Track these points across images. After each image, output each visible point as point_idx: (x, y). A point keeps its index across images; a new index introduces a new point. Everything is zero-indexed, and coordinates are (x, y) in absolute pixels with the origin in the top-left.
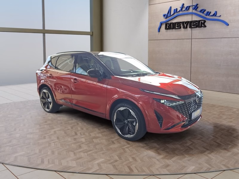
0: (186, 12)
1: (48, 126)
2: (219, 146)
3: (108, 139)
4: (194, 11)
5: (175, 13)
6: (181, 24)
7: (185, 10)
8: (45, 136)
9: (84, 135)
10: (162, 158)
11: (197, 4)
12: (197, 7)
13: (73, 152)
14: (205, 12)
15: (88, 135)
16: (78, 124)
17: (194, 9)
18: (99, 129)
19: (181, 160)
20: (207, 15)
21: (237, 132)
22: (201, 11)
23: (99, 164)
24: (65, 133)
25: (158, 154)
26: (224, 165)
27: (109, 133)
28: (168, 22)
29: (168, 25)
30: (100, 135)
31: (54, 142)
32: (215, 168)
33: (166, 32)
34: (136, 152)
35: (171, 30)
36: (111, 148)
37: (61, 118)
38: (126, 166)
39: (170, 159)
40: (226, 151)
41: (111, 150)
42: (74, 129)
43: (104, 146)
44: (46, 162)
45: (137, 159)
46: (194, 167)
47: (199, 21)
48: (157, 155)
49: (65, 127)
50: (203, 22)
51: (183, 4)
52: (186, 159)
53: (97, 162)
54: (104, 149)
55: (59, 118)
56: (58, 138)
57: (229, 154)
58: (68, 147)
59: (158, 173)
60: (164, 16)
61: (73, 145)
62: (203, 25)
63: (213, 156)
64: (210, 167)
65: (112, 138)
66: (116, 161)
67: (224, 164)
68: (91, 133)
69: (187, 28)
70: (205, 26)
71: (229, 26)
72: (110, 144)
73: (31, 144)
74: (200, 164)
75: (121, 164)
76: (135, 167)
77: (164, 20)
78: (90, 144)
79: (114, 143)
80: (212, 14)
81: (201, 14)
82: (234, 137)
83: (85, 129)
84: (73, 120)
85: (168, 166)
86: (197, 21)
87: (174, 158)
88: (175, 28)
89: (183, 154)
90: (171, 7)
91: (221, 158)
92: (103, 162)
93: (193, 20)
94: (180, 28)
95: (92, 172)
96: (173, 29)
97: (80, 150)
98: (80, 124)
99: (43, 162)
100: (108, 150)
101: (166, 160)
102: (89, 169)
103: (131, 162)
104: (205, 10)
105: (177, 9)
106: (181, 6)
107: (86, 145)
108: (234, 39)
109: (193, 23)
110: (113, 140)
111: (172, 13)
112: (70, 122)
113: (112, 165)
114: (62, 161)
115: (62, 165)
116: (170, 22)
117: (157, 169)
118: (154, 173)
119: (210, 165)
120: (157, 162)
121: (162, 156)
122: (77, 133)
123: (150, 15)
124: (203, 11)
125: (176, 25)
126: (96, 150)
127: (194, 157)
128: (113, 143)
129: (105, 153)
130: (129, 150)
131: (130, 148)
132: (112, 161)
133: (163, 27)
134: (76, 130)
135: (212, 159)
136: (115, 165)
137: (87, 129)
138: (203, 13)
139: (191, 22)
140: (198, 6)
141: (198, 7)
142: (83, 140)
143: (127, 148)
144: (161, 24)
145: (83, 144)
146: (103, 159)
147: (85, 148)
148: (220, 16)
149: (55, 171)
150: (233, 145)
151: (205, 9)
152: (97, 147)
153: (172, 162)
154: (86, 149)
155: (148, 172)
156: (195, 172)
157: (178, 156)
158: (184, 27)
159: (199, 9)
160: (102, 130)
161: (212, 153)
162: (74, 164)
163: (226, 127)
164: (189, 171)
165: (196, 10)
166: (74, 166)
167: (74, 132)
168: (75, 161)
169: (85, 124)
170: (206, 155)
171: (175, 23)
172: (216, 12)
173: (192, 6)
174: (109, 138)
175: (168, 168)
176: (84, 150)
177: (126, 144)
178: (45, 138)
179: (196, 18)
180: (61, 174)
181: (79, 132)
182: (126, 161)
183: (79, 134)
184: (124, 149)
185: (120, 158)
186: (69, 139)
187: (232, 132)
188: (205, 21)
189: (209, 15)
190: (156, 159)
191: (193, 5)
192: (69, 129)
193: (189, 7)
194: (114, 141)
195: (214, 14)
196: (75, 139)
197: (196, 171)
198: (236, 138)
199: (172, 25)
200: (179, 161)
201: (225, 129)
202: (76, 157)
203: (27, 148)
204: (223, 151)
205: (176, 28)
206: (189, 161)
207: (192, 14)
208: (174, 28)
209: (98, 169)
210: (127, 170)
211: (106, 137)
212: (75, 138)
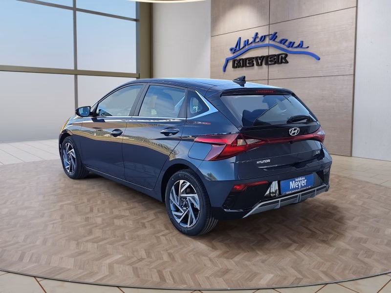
0: (261, 44)
1: (56, 197)
2: (313, 235)
3: (137, 220)
4: (272, 42)
5: (245, 45)
6: (254, 60)
7: (259, 42)
8: (44, 214)
9: (102, 212)
10: (219, 256)
11: (276, 33)
12: (275, 37)
13: (76, 242)
14: (287, 43)
15: (109, 212)
16: (99, 194)
17: (271, 40)
18: (127, 203)
19: (249, 261)
20: (289, 47)
21: (339, 211)
22: (281, 42)
23: (111, 266)
24: (76, 208)
25: (213, 248)
26: (325, 273)
27: (141, 209)
28: (236, 58)
29: (236, 62)
30: (127, 213)
31: (53, 224)
32: (309, 278)
33: (234, 71)
34: (176, 243)
35: (240, 68)
36: (138, 236)
37: (79, 186)
38: (155, 270)
39: (232, 259)
40: (326, 246)
41: (137, 239)
42: (91, 202)
43: (127, 232)
44: (26, 259)
45: (177, 256)
46: (272, 276)
47: (279, 55)
48: (211, 249)
49: (79, 200)
50: (283, 56)
51: (257, 34)
52: (258, 258)
53: (108, 261)
54: (127, 238)
55: (75, 186)
56: (62, 217)
57: (330, 251)
58: (71, 232)
59: (208, 287)
60: (231, 50)
61: (80, 229)
62: (283, 61)
63: (305, 255)
64: (301, 277)
65: (144, 218)
66: (141, 260)
67: (325, 270)
68: (113, 210)
69: (261, 65)
70: (287, 62)
71: (321, 60)
72: (138, 228)
73: (18, 226)
74: (281, 270)
75: (147, 265)
76: (170, 272)
77: (230, 55)
78: (108, 229)
79: (146, 227)
80: (296, 45)
81: (282, 46)
82: (337, 221)
83: (107, 203)
84: (93, 188)
85: (227, 271)
86: (275, 55)
87: (238, 256)
88: (246, 66)
89: (252, 250)
90: (240, 38)
91: (319, 259)
92: (118, 262)
93: (270, 54)
94: (253, 65)
95: (96, 280)
96: (243, 67)
97: (89, 238)
98: (103, 194)
99: (21, 259)
100: (132, 239)
101: (225, 259)
102: (92, 274)
103: (165, 263)
104: (287, 40)
105: (248, 40)
106: (253, 35)
107: (100, 229)
108: (327, 78)
109: (271, 58)
110: (145, 221)
111: (242, 46)
112: (89, 191)
113: (133, 267)
114: (53, 256)
115: (51, 265)
116: (238, 58)
117: (208, 278)
118: (200, 286)
119: (300, 272)
120: (209, 265)
121: (218, 253)
122: (94, 208)
123: (213, 50)
124: (283, 41)
125: (247, 62)
126: (114, 239)
127: (272, 255)
128: (144, 226)
129: (127, 244)
130: (167, 239)
131: (167, 237)
132: (135, 259)
133: (230, 64)
134: (94, 204)
135: (303, 260)
136: (137, 268)
137: (110, 203)
138: (284, 44)
139: (267, 57)
140: (277, 35)
141: (277, 37)
142: (99, 220)
143: (163, 235)
144: (227, 61)
145: (96, 227)
146: (120, 256)
147: (97, 235)
148: (308, 47)
149: (35, 277)
150: (336, 233)
151: (287, 38)
152: (117, 233)
153: (235, 264)
154: (99, 237)
155: (192, 284)
156: (274, 286)
157: (245, 252)
158: (258, 64)
159: (278, 40)
160: (131, 205)
161: (303, 249)
162: (69, 264)
163: (322, 204)
164: (263, 283)
165: (274, 40)
166: (69, 267)
167: (89, 208)
168: (73, 259)
169: (110, 195)
170: (292, 252)
171: (246, 59)
172: (302, 42)
173: (269, 35)
174: (139, 217)
175: (227, 277)
176: (95, 238)
177: (163, 228)
178: (42, 216)
179: (273, 52)
180: (44, 282)
181: (97, 207)
182: (158, 260)
183: (95, 210)
184: (158, 238)
185: (148, 254)
186: (78, 219)
187: (332, 211)
188: (286, 55)
189: (292, 46)
190: (207, 258)
191: (270, 33)
192: (84, 203)
193: (265, 36)
194: (146, 224)
195: (300, 45)
196: (87, 219)
197: (276, 284)
198: (340, 222)
199: (241, 62)
200: (246, 263)
201: (320, 206)
202: (77, 250)
203: (9, 232)
204: (320, 245)
205: (248, 65)
206: (263, 262)
207: (268, 46)
208: (244, 65)
209: (107, 276)
210: (156, 278)
211: (135, 217)
212: (88, 217)
